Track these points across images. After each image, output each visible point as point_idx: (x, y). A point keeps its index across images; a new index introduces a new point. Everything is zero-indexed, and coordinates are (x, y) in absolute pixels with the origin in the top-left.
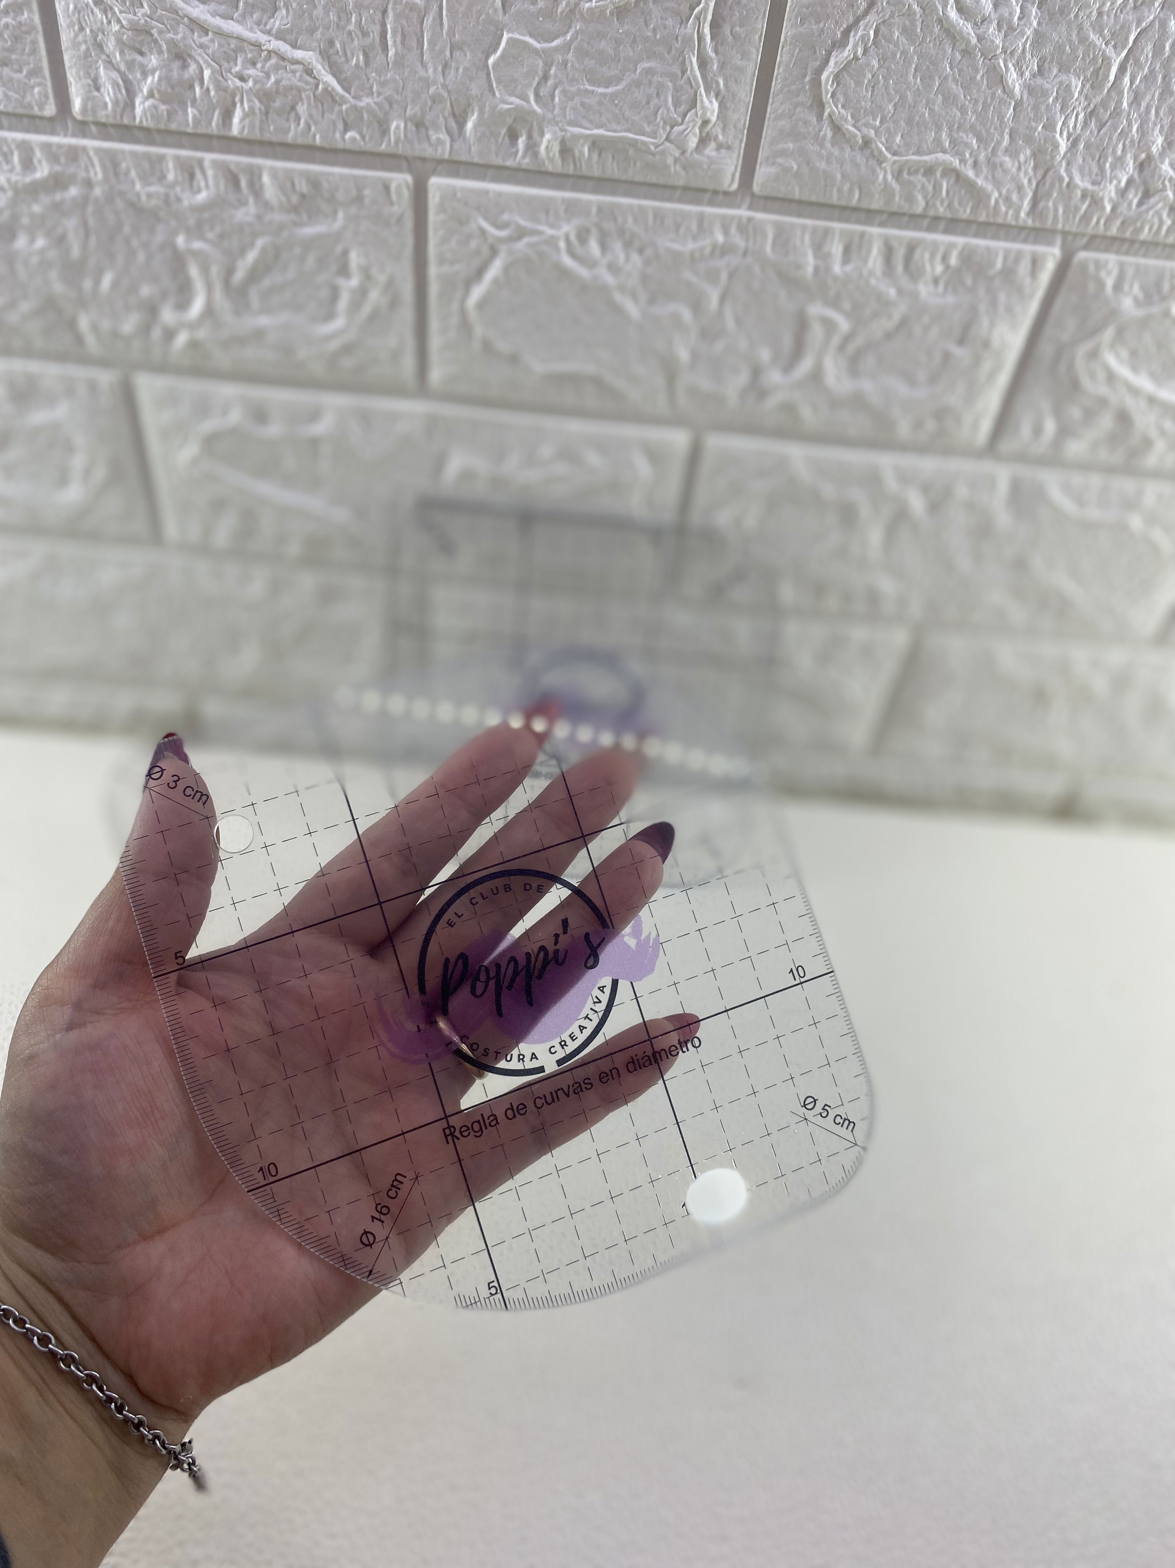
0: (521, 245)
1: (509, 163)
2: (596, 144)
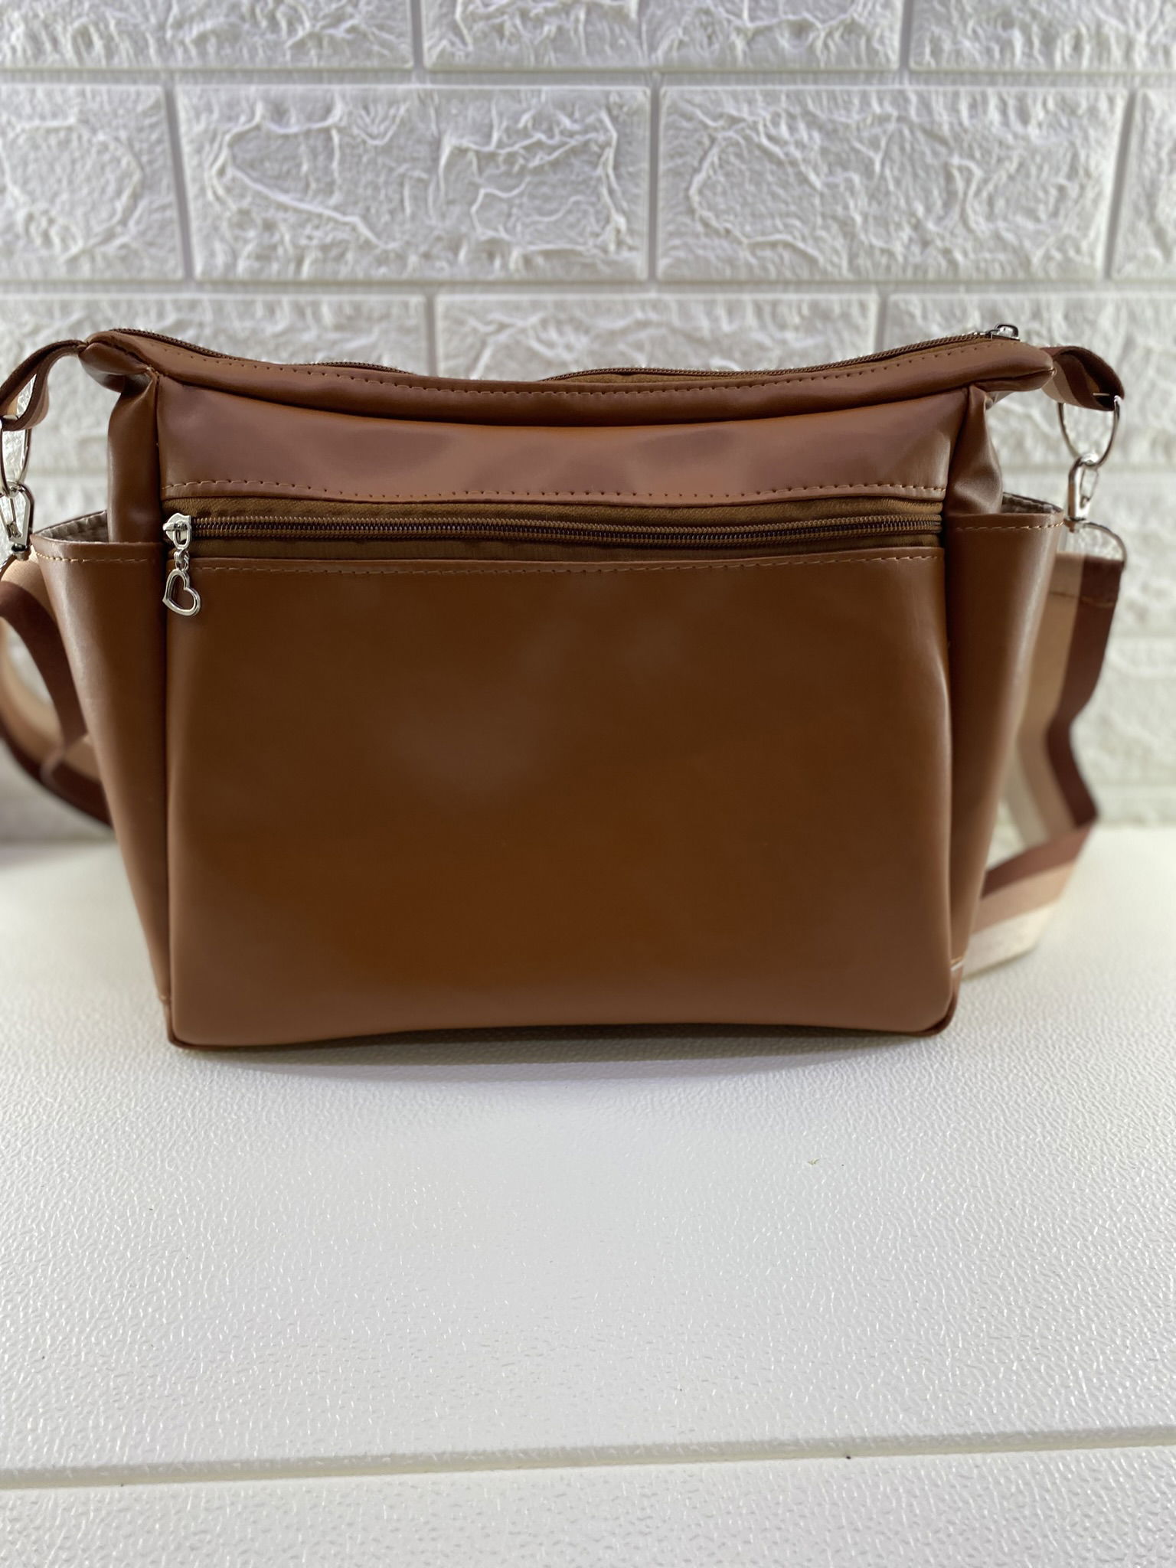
0: (503, 337)
1: (491, 277)
2: (547, 254)
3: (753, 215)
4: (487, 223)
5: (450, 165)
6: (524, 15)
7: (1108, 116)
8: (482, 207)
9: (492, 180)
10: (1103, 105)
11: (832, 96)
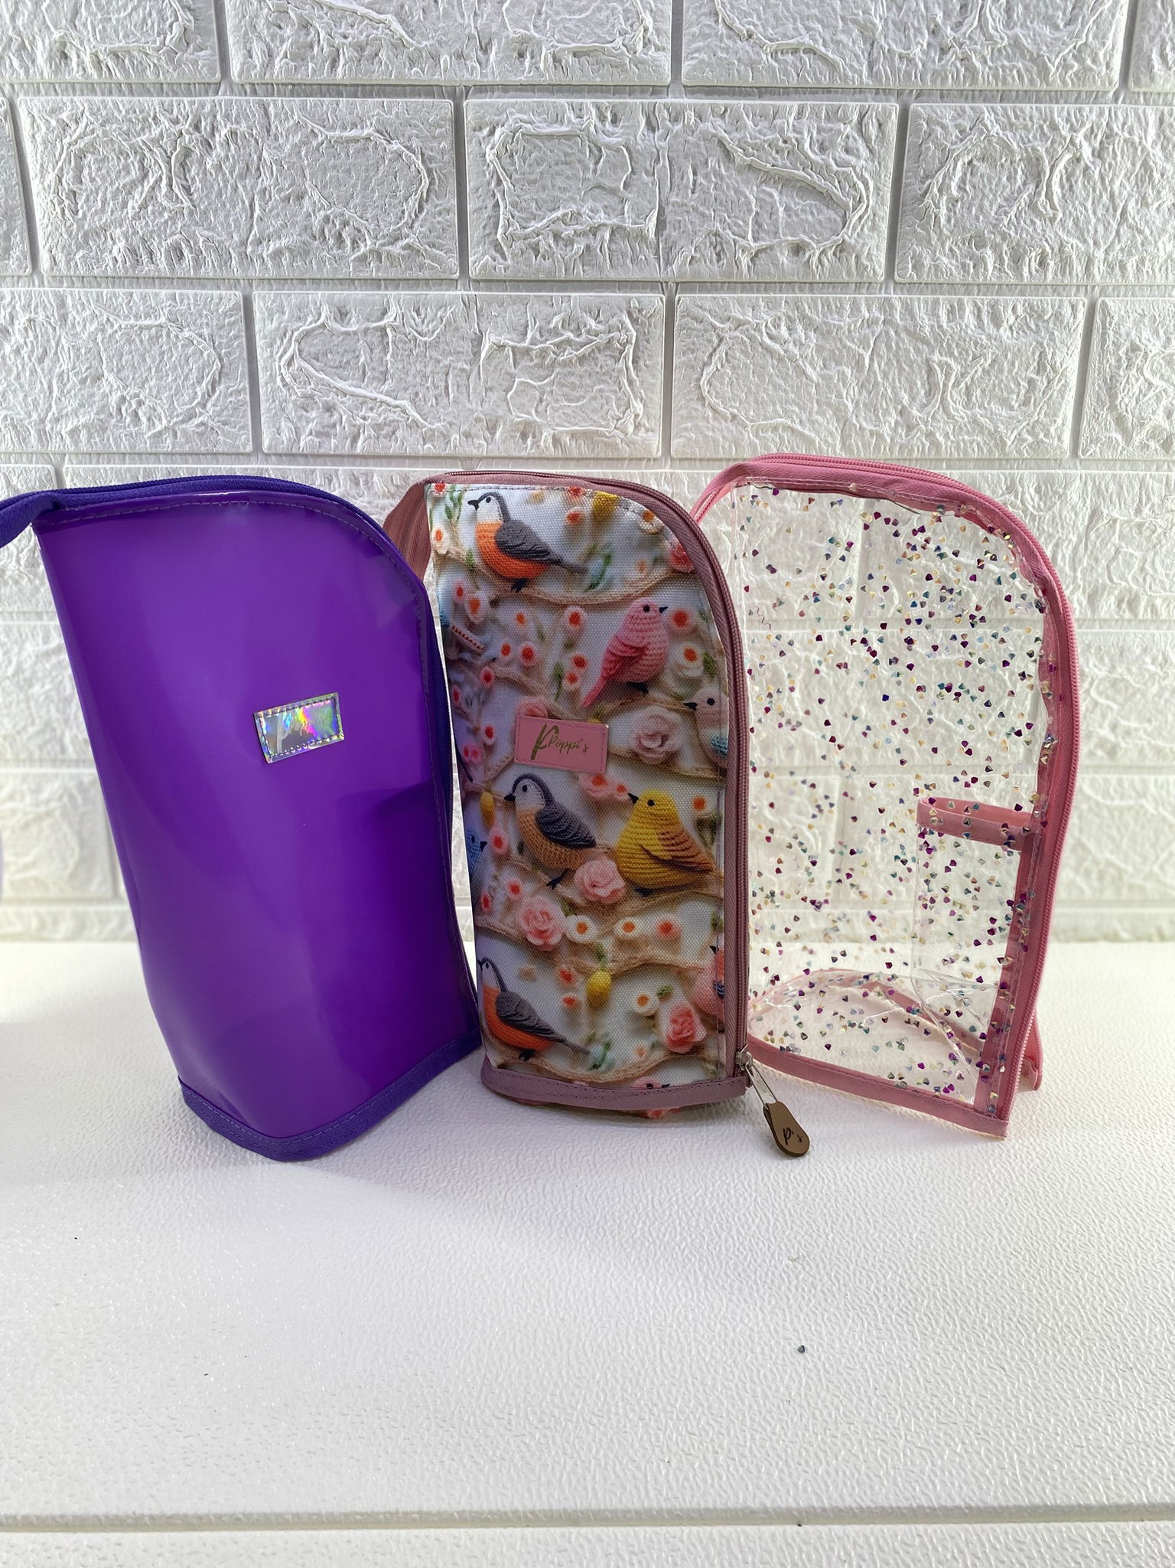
1: (524, 454)
2: (573, 435)
3: (756, 402)
4: (521, 408)
5: (489, 357)
6: (557, 237)
7: (1071, 320)
8: (516, 392)
9: (528, 371)
10: (1067, 311)
11: (827, 303)
